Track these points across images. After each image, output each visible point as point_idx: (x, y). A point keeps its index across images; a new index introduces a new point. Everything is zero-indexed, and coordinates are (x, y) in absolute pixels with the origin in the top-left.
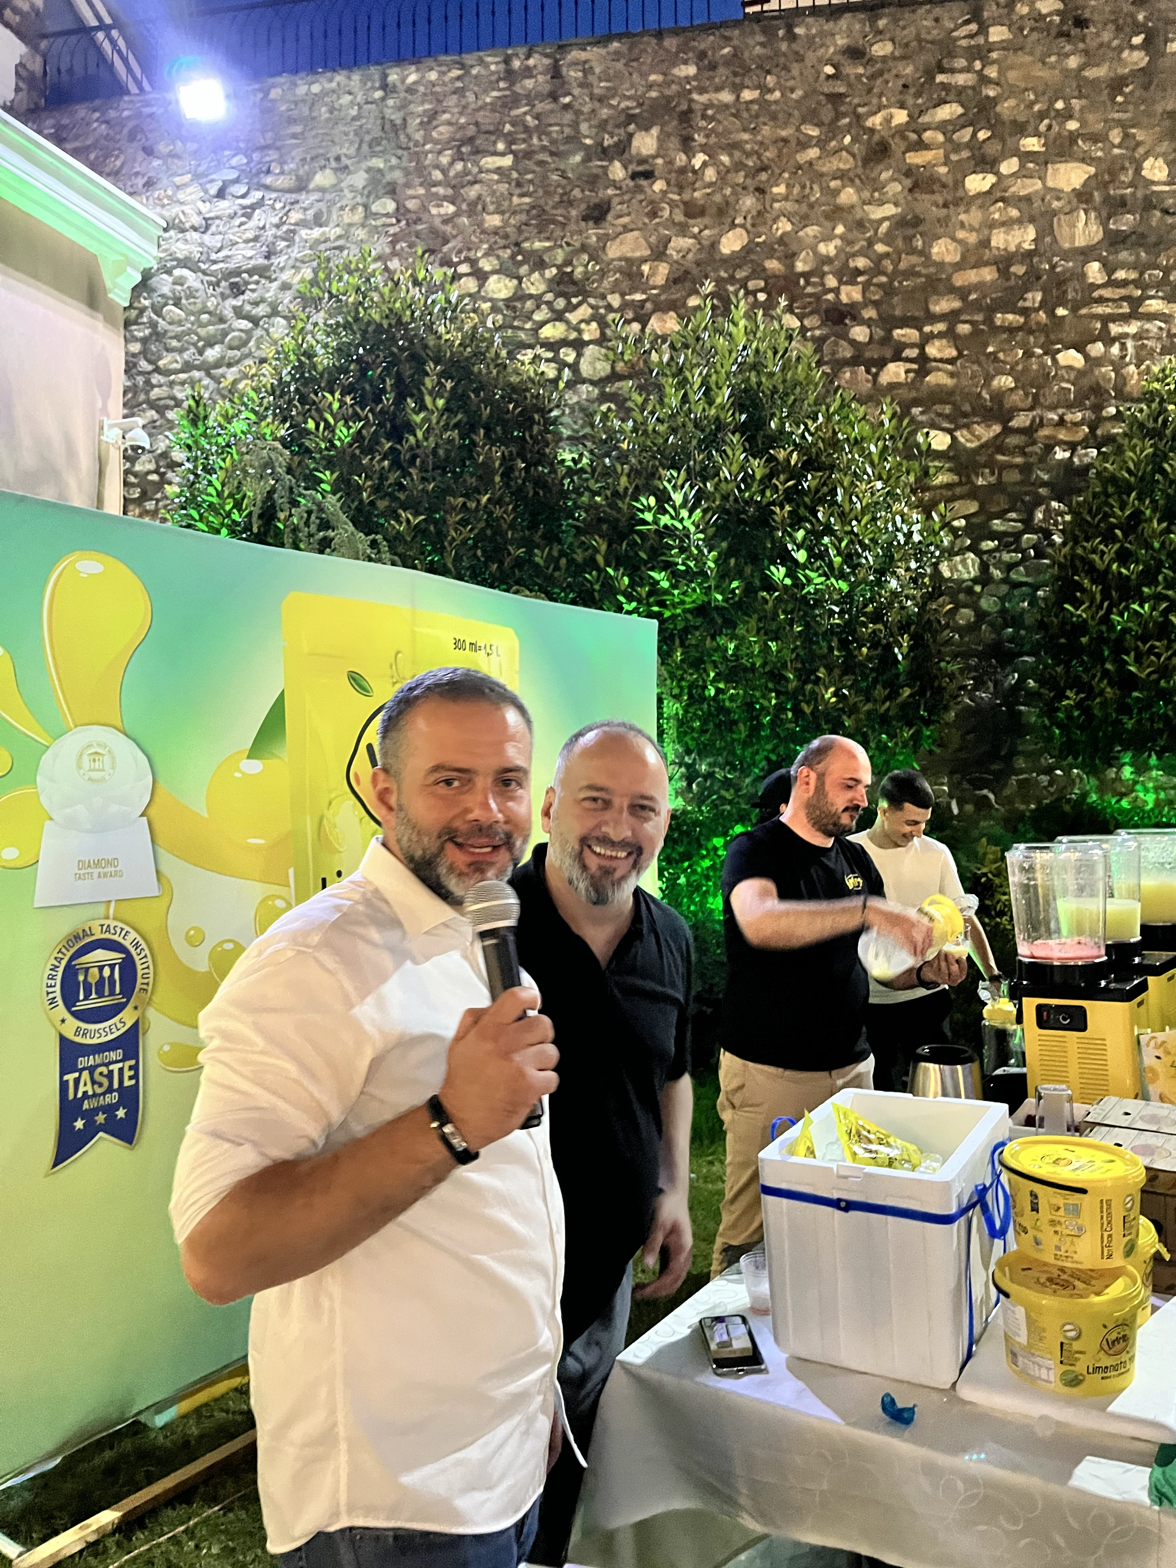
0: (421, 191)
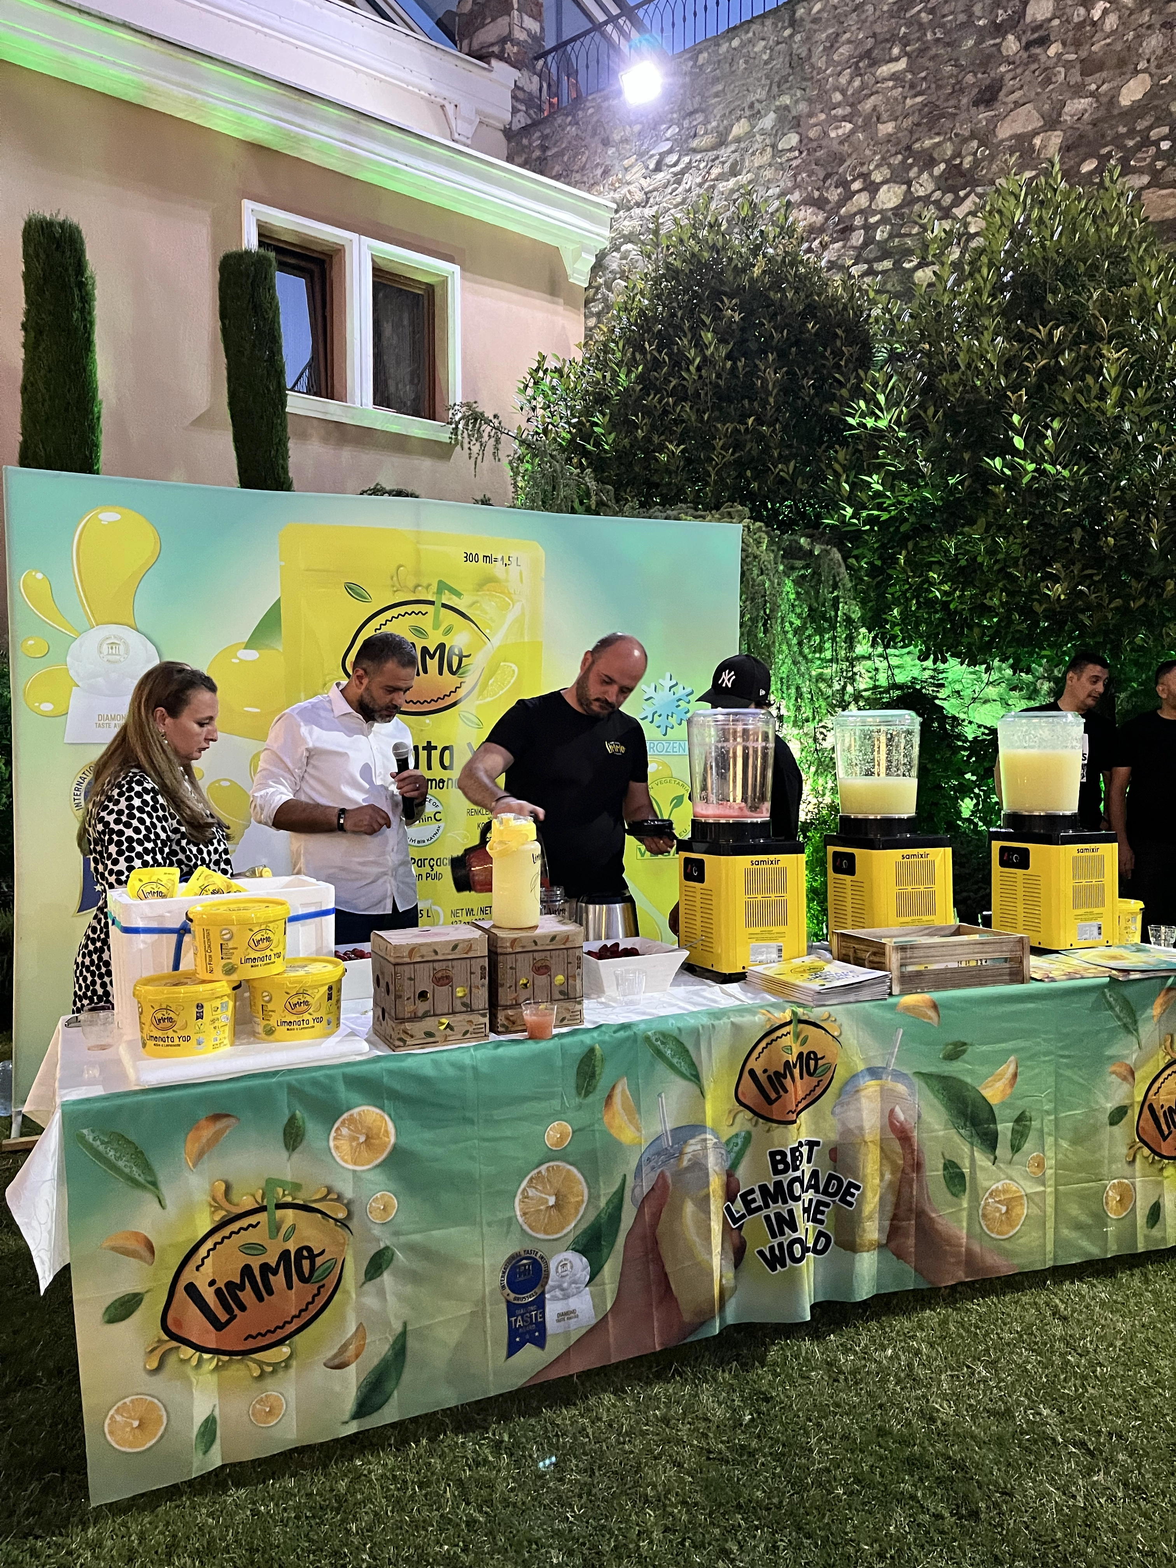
0: (823, 116)
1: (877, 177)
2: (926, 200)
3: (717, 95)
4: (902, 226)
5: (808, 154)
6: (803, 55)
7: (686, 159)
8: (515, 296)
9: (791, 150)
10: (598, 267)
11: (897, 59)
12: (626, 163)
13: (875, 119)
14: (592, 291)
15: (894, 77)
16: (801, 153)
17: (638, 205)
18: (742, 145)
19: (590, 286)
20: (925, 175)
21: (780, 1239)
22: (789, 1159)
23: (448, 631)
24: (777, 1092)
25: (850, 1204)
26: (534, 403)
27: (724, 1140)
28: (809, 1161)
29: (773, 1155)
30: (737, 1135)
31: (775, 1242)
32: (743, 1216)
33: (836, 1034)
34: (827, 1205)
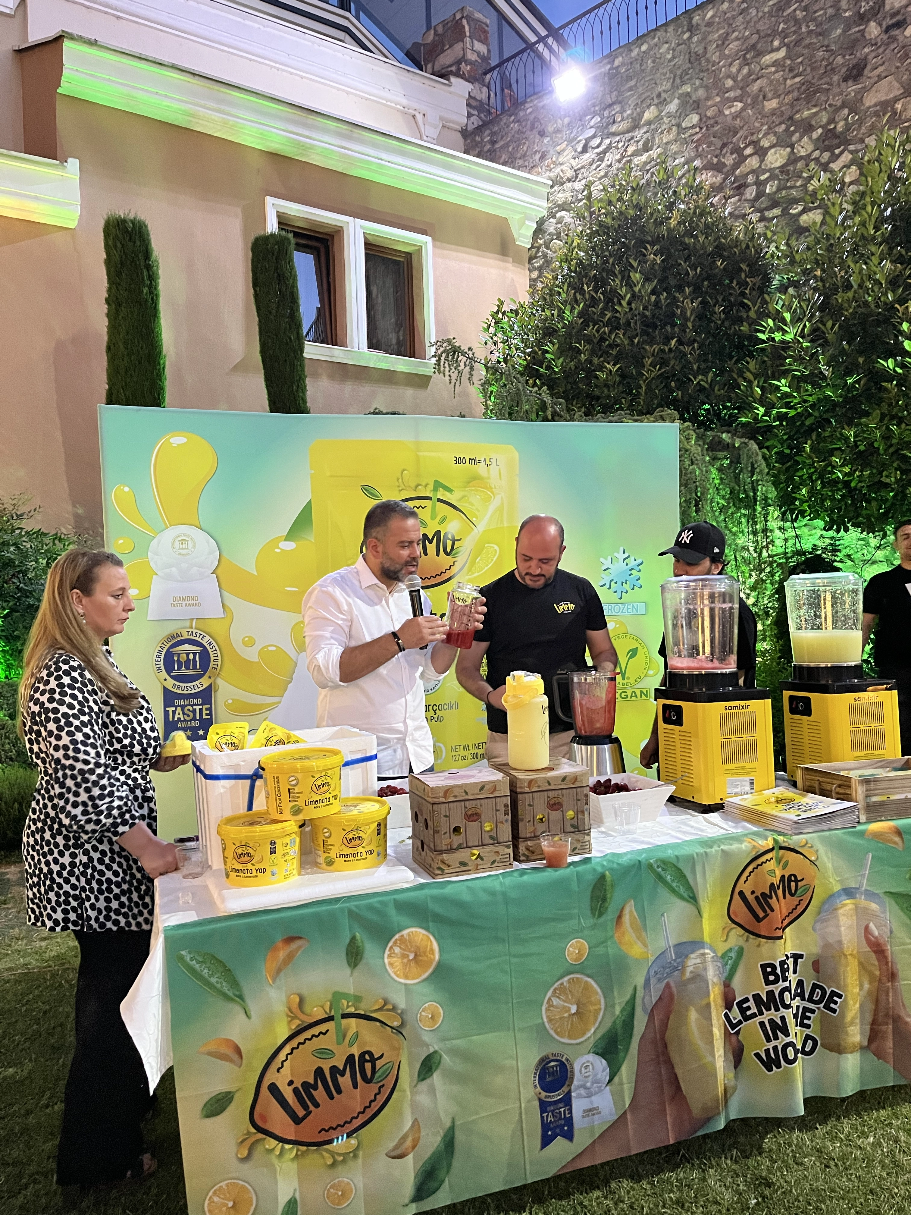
0: (718, 99)
1: (765, 143)
2: (807, 158)
3: (630, 89)
4: (788, 180)
5: (707, 129)
6: (701, 52)
7: (607, 141)
8: (474, 258)
9: (693, 127)
10: (539, 231)
11: (778, 49)
12: (558, 148)
13: (761, 97)
14: (534, 250)
15: (775, 64)
16: (701, 128)
17: (569, 180)
18: (653, 127)
19: (532, 247)
20: (806, 139)
21: (774, 1043)
22: (778, 971)
23: (443, 520)
24: (764, 911)
25: (834, 1011)
26: (495, 338)
27: (720, 955)
28: (795, 972)
29: (764, 967)
30: (730, 950)
31: (770, 1046)
32: (740, 1022)
33: (813, 858)
34: (813, 1012)
